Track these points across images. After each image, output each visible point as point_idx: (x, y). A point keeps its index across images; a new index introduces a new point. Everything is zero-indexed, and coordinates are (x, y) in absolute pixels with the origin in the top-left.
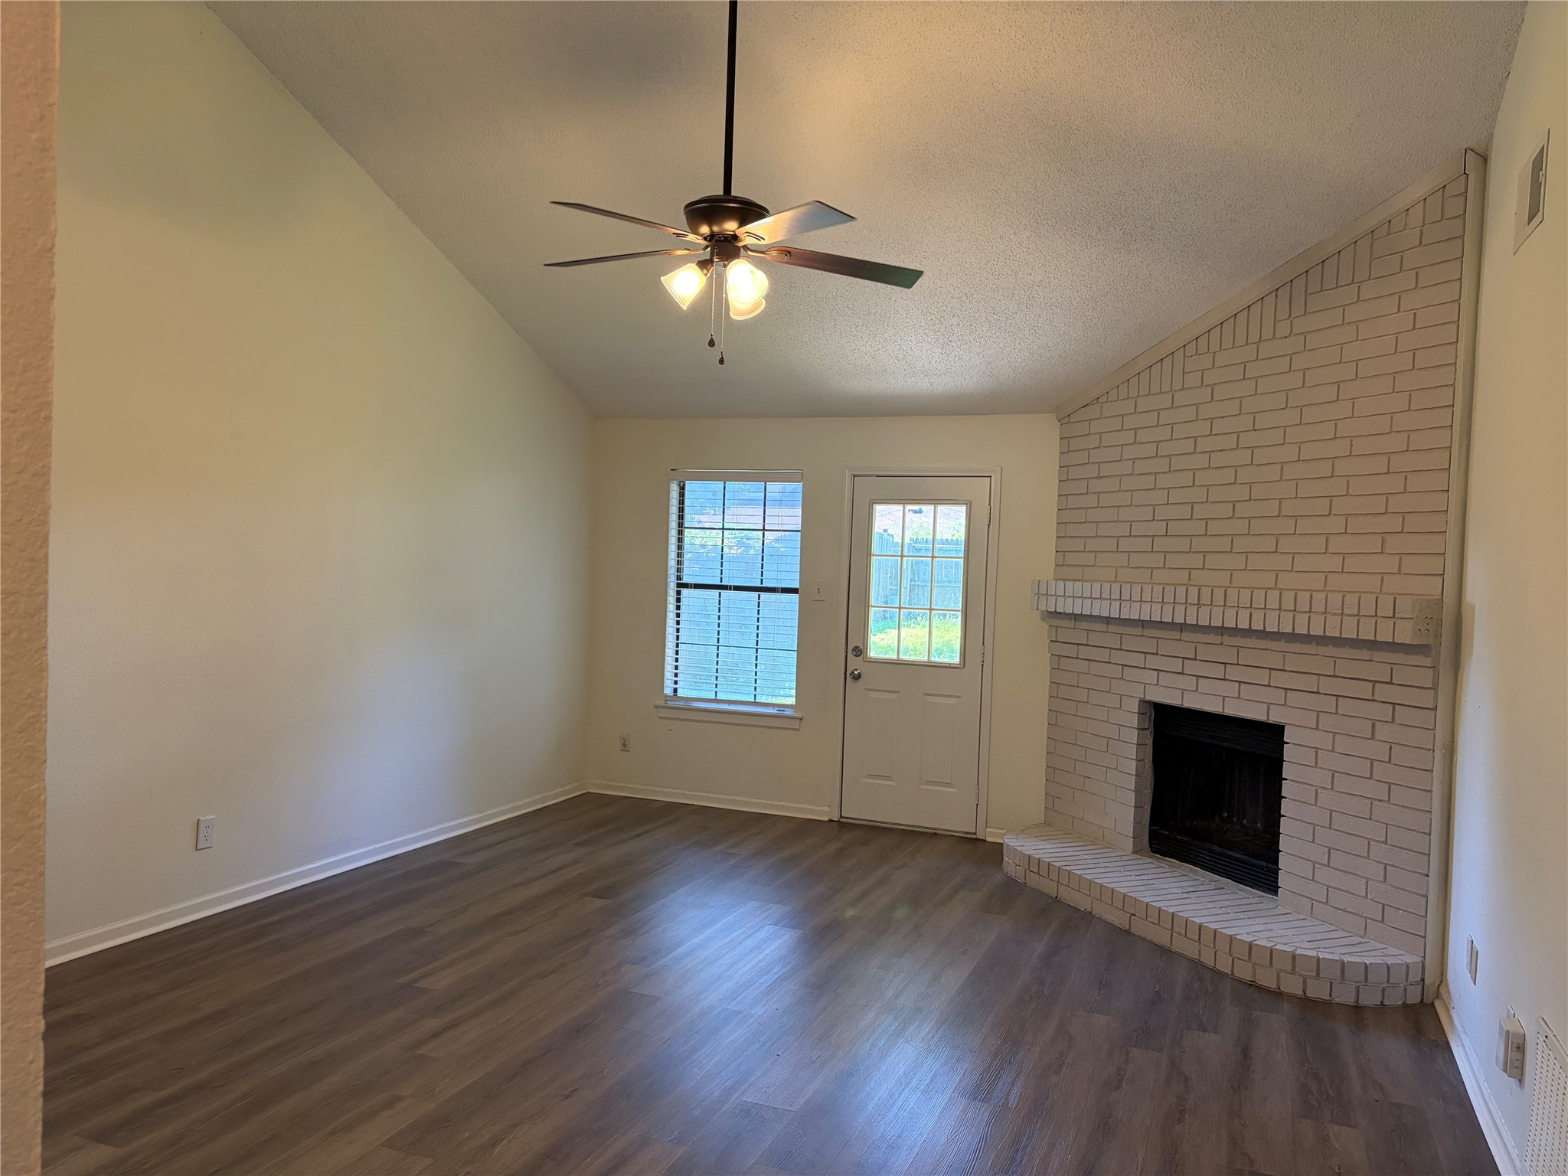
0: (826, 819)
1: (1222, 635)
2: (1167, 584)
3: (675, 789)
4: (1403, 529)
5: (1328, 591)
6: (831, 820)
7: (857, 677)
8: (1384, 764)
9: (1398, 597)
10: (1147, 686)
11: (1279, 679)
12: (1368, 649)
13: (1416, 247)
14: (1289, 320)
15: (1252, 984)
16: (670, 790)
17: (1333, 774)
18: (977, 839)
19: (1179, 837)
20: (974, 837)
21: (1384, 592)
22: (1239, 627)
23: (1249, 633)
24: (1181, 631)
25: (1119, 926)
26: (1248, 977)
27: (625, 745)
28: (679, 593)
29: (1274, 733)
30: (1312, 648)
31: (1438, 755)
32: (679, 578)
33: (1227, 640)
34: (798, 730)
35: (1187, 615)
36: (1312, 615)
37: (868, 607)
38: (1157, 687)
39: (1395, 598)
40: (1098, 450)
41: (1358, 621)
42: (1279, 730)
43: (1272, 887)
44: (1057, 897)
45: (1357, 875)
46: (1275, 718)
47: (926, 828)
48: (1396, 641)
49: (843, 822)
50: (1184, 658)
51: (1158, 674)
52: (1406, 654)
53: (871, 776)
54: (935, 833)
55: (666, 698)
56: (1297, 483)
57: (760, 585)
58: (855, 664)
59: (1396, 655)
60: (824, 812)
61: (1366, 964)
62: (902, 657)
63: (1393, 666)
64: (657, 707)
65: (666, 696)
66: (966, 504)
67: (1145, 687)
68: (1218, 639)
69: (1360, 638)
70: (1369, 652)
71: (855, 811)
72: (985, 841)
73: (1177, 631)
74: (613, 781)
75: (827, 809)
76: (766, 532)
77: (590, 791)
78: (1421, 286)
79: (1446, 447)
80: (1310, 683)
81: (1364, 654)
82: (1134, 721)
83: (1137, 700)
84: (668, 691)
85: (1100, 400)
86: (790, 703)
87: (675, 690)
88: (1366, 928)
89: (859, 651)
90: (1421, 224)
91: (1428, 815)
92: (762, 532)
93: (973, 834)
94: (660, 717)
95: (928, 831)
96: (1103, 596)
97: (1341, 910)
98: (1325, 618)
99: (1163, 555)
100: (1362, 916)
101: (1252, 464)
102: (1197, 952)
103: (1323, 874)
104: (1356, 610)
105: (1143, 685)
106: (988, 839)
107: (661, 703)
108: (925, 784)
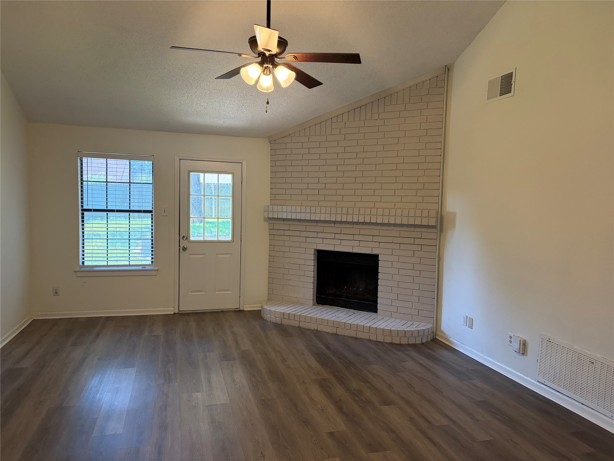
0: (173, 313)
1: (353, 225)
2: (332, 207)
3: (89, 310)
4: (424, 187)
5: (396, 208)
6: (174, 313)
7: (185, 249)
8: (418, 265)
9: (430, 210)
10: (318, 244)
11: (376, 239)
12: (413, 228)
13: (426, 95)
14: (378, 114)
15: (392, 344)
16: (86, 312)
17: (399, 270)
18: (240, 310)
19: (330, 297)
20: (239, 309)
21: (418, 208)
22: (365, 221)
23: (364, 223)
24: (335, 224)
25: (332, 333)
26: (390, 341)
27: (56, 293)
28: (83, 214)
29: (375, 258)
30: (392, 228)
31: (437, 260)
32: (82, 206)
33: (355, 226)
34: (156, 275)
35: (342, 218)
36: (396, 217)
37: (189, 218)
38: (323, 244)
39: (429, 211)
40: (290, 155)
41: (415, 218)
42: (377, 256)
43: (375, 310)
44: (299, 326)
45: (409, 301)
46: (375, 252)
47: (218, 309)
48: (429, 225)
49: (181, 313)
50: (335, 233)
51: (323, 240)
52: (427, 228)
53: (192, 291)
54: (222, 311)
55: (80, 267)
56: (382, 172)
57: (129, 209)
58: (184, 243)
59: (424, 229)
60: (171, 310)
61: (412, 330)
62: (205, 239)
63: (422, 233)
64: (76, 272)
65: (80, 266)
66: (232, 174)
67: (317, 244)
68: (352, 226)
69: (416, 224)
70: (414, 228)
71: (186, 307)
72: (244, 310)
73: (333, 224)
74: (49, 312)
75: (173, 309)
76: (131, 184)
77: (35, 318)
78: (428, 108)
79: (439, 162)
80: (390, 240)
81: (412, 229)
82: (312, 257)
83: (313, 249)
84: (81, 263)
85: (291, 135)
86: (148, 263)
87: (83, 263)
88: (412, 318)
89: (187, 238)
90: (429, 88)
91: (434, 279)
92: (129, 184)
93: (238, 308)
94: (78, 277)
95: (219, 310)
96: (302, 211)
97: (403, 313)
98: (402, 218)
99: (324, 196)
100: (411, 314)
101: (363, 164)
102: (369, 336)
103: (395, 303)
104: (414, 215)
105: (316, 244)
106: (245, 310)
107: (78, 269)
108: (217, 292)
